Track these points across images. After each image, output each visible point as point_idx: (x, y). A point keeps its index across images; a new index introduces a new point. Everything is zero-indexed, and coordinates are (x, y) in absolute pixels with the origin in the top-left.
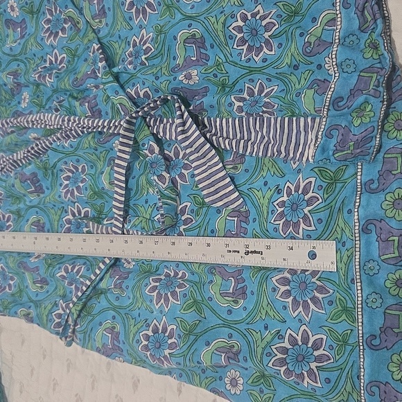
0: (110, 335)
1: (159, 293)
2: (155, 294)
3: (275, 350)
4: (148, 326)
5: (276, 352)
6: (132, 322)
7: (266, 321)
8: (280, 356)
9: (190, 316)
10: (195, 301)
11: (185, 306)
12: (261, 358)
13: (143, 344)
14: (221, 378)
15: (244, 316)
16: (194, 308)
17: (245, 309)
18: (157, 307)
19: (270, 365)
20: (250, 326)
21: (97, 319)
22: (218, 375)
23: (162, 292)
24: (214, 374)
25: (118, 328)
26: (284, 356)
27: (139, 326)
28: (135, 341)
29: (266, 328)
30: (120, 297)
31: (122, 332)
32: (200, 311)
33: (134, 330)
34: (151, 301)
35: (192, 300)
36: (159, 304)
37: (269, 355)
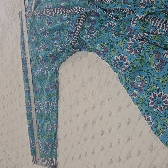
0: (104, 49)
1: (130, 47)
2: (129, 46)
3: (153, 94)
4: (119, 55)
5: (153, 95)
6: (114, 49)
7: (159, 83)
8: (153, 97)
9: (137, 64)
10: (141, 60)
11: (137, 59)
12: (148, 93)
13: (115, 61)
14: (131, 90)
15: (155, 75)
16: (140, 62)
17: (158, 74)
18: (126, 51)
19: (149, 97)
20: (153, 80)
21: (101, 40)
22: (131, 89)
23: (132, 48)
24: (130, 88)
25: (108, 49)
26: (154, 98)
27: (116, 52)
28: (113, 58)
29: (157, 85)
30: (113, 37)
31: (109, 52)
32: (141, 63)
33: (113, 53)
34: (126, 47)
35: (140, 59)
36: (128, 51)
37: (150, 94)
